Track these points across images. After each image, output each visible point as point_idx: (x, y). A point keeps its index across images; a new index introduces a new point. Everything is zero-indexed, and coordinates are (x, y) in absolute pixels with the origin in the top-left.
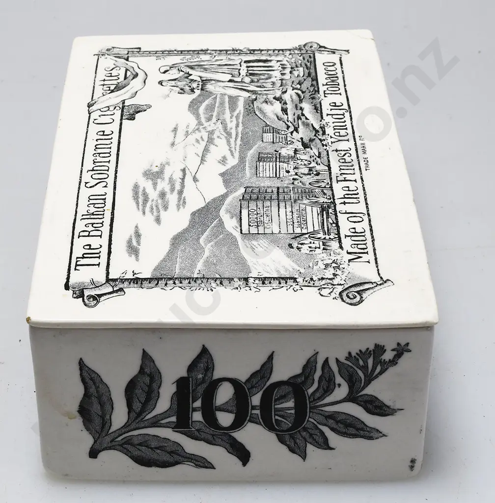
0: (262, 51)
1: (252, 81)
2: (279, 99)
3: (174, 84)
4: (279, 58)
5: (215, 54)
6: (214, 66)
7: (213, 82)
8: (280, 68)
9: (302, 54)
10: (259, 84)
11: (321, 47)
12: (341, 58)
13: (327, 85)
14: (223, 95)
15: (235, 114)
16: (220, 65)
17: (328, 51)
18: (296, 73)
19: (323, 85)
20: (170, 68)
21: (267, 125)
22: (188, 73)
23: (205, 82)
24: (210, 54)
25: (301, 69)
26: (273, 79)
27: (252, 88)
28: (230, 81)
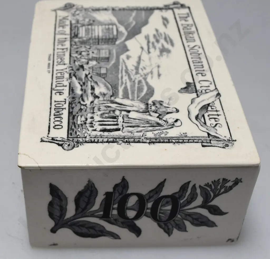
0: (108, 142)
1: (114, 111)
2: (96, 97)
3: (168, 109)
4: (94, 133)
5: (143, 138)
6: (142, 126)
7: (141, 111)
8: (94, 123)
9: (77, 137)
10: (109, 109)
11: (61, 145)
12: (49, 134)
13: (63, 109)
14: (133, 100)
15: (124, 86)
16: (138, 126)
17: (57, 140)
18: (83, 119)
19: (65, 109)
20: (173, 125)
21: (104, 78)
22: (160, 119)
23: (146, 111)
24: (147, 139)
25: (79, 122)
26: (99, 113)
27: (114, 106)
28: (129, 112)
